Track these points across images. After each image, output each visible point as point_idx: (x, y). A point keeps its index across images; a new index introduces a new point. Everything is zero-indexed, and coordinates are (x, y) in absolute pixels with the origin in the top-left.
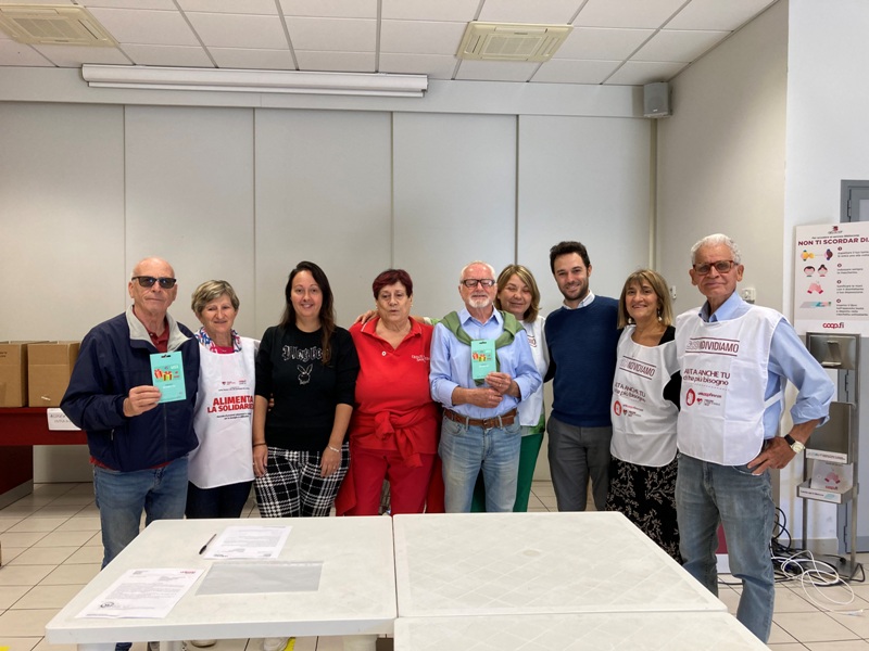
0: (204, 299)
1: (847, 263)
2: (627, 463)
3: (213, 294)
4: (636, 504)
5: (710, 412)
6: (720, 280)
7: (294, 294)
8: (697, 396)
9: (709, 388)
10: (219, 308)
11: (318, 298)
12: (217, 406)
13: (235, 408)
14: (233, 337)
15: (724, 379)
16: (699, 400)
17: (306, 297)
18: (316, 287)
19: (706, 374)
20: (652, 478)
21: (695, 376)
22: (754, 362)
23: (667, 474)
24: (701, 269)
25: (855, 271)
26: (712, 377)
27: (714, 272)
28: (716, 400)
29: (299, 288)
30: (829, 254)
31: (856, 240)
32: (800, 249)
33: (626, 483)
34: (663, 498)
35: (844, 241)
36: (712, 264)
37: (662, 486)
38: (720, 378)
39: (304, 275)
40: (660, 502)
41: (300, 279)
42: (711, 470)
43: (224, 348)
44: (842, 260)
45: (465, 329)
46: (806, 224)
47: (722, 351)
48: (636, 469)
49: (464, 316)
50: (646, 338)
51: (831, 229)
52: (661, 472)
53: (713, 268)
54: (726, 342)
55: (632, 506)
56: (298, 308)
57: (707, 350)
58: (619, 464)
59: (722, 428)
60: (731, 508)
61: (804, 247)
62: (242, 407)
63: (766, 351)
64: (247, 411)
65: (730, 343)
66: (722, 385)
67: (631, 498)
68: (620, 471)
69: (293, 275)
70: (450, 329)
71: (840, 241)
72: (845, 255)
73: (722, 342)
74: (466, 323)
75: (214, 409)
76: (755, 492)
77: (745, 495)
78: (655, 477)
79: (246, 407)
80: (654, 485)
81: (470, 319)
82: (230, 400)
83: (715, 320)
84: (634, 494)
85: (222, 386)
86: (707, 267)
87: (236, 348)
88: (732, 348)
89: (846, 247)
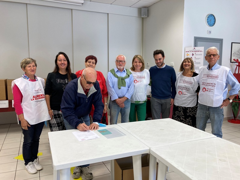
0: (27, 63)
1: (197, 57)
2: (181, 107)
3: (29, 62)
4: (184, 117)
5: (210, 94)
6: (213, 59)
7: (58, 62)
8: (206, 90)
9: (210, 87)
10: (32, 66)
11: (66, 62)
12: (34, 98)
13: (39, 98)
14: (35, 77)
15: (214, 85)
16: (207, 90)
17: (63, 62)
18: (65, 59)
19: (209, 84)
20: (190, 110)
21: (206, 84)
22: (222, 81)
23: (194, 108)
24: (208, 56)
25: (199, 59)
26: (211, 85)
27: (212, 57)
28: (212, 90)
29: (60, 60)
30: (193, 55)
31: (199, 51)
32: (186, 53)
33: (181, 112)
34: (193, 115)
35: (196, 51)
36: (212, 55)
37: (193, 112)
38: (213, 85)
39: (61, 56)
40: (192, 116)
41: (60, 57)
42: (209, 108)
43: (33, 80)
44: (196, 56)
45: (116, 73)
46: (187, 47)
47: (214, 78)
48: (184, 108)
49: (116, 70)
50: (188, 75)
51: (193, 49)
52: (192, 108)
53: (212, 56)
54: (215, 76)
55: (183, 117)
56: (60, 66)
57: (210, 78)
58: (179, 107)
59: (213, 98)
60: (214, 117)
61: (187, 53)
62: (41, 98)
63: (225, 78)
64: (43, 99)
65: (216, 76)
66: (214, 87)
67: (182, 115)
68: (179, 109)
69: (57, 56)
70: (112, 74)
71: (195, 51)
72: (196, 55)
73: (214, 76)
74: (116, 72)
75: (33, 99)
76: (220, 113)
77: (218, 114)
78: (191, 109)
79: (43, 98)
80: (190, 111)
81: (118, 71)
82: (38, 96)
83: (212, 70)
84: (183, 114)
85: (35, 92)
86: (210, 56)
87: (36, 80)
88: (217, 77)
89: (197, 53)
